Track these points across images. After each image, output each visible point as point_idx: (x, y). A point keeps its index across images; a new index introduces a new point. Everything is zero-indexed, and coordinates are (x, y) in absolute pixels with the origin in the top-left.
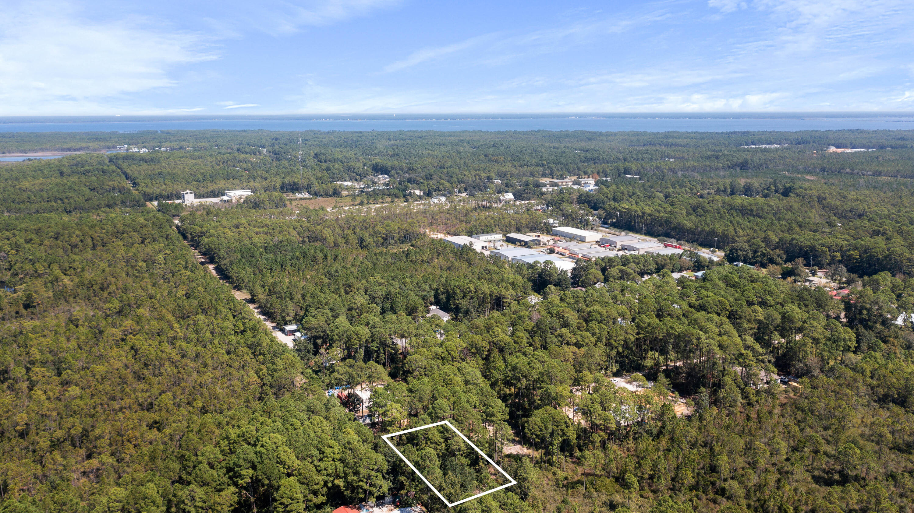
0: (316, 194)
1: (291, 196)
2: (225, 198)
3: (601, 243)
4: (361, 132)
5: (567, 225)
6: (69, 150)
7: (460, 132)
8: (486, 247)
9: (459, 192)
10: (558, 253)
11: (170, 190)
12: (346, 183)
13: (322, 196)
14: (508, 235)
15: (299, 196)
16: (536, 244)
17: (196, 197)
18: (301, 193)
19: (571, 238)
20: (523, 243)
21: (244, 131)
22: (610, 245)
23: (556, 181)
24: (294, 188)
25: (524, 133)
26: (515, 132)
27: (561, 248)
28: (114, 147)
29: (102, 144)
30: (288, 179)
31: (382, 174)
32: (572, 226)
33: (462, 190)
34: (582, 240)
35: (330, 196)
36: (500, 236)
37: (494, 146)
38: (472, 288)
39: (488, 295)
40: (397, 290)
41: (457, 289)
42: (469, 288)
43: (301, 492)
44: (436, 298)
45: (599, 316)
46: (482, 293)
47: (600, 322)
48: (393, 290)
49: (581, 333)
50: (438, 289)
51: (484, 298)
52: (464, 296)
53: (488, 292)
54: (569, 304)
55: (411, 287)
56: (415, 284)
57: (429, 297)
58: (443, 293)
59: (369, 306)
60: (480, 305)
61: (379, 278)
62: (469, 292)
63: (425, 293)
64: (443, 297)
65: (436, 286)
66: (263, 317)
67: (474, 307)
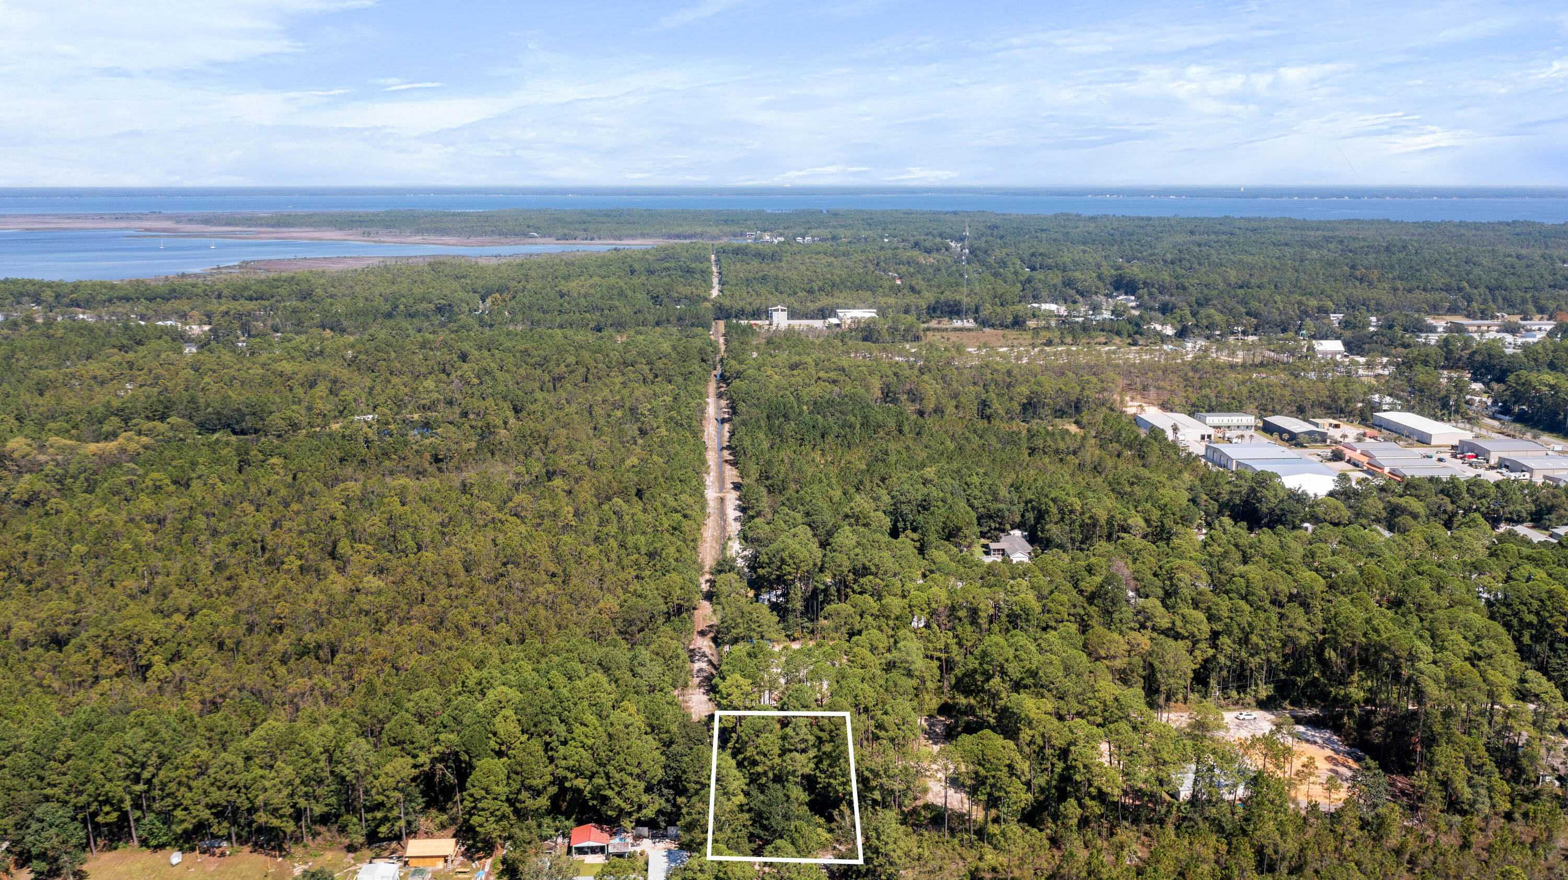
0: (984, 323)
1: (945, 323)
2: (834, 321)
3: (1459, 451)
4: (1150, 219)
5: (1410, 409)
6: (678, 236)
7: (1341, 222)
8: (1209, 436)
9: (1244, 333)
10: (1349, 461)
11: (757, 303)
12: (1045, 306)
13: (993, 326)
14: (1269, 419)
15: (958, 324)
16: (1316, 441)
17: (793, 315)
18: (962, 320)
19: (1399, 433)
20: (1286, 436)
21: (955, 213)
22: (1476, 457)
23: (1464, 321)
24: (954, 311)
25: (1477, 226)
26: (1461, 225)
27: (1359, 451)
28: (742, 234)
29: (727, 229)
30: (949, 295)
31: (1126, 294)
32: (1421, 413)
33: (1251, 330)
34: (1423, 440)
35: (1007, 327)
36: (1249, 420)
37: (1387, 249)
38: (1077, 505)
39: (1103, 521)
40: (941, 495)
41: (1052, 504)
42: (1071, 505)
43: (508, 784)
44: (1023, 516)
45: (1244, 585)
46: (1091, 518)
47: (1244, 598)
48: (935, 493)
49: (1186, 611)
50: (1031, 501)
51: (1094, 526)
52: (1062, 519)
53: (1103, 516)
54: (1211, 556)
55: (977, 492)
56: (986, 487)
57: (1007, 514)
58: (1033, 508)
59: (872, 514)
60: (1087, 538)
61: (930, 472)
62: (1071, 512)
63: (1002, 506)
64: (1031, 516)
65: (1029, 495)
66: (738, 514)
67: (1073, 540)
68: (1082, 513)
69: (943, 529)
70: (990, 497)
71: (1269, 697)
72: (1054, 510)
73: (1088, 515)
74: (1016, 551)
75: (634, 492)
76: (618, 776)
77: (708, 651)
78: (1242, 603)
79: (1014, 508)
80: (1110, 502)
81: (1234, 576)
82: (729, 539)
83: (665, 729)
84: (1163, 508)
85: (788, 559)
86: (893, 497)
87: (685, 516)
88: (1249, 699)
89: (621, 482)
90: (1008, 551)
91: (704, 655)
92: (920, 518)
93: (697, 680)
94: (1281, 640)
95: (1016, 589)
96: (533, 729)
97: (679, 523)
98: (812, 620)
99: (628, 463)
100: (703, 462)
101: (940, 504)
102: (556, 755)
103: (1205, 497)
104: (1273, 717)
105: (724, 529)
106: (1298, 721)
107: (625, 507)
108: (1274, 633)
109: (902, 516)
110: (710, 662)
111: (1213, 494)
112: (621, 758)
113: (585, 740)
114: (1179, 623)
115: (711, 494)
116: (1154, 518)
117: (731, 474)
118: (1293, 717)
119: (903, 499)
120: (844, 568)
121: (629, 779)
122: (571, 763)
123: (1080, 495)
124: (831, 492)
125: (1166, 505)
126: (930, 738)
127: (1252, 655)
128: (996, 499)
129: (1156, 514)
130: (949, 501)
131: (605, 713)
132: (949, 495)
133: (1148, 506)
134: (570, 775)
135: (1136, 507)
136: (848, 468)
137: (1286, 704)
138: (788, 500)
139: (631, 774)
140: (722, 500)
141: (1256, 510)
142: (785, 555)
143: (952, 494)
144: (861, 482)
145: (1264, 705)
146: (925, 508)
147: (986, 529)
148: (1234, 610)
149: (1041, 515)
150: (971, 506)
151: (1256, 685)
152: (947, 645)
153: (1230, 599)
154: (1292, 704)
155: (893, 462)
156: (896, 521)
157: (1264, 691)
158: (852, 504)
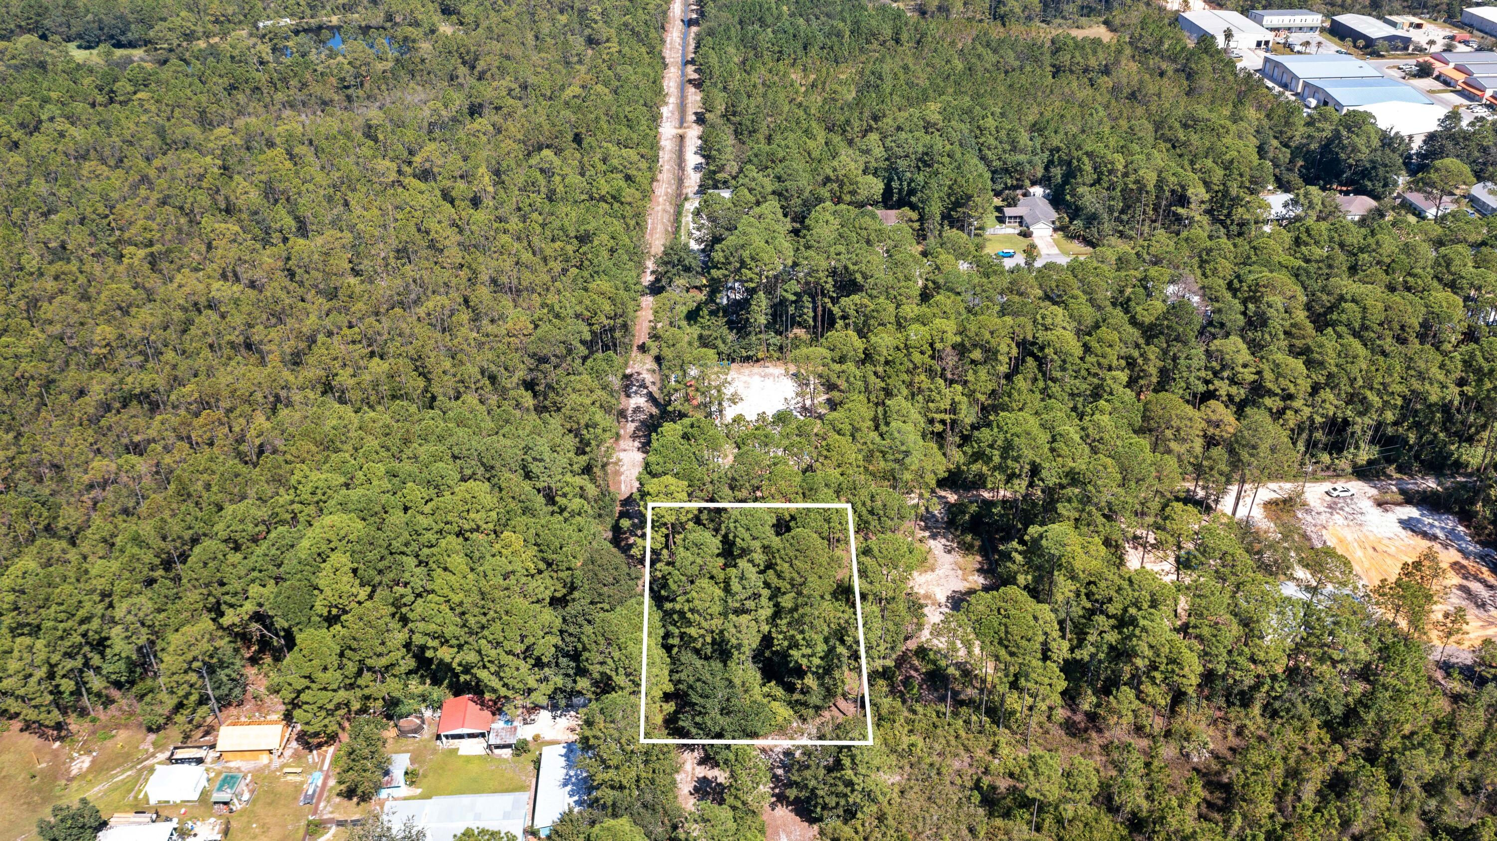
8: (1267, 43)
10: (1437, 78)
14: (1338, 18)
16: (1396, 49)
20: (1361, 43)
27: (1451, 65)
36: (1314, 18)
38: (1120, 162)
39: (1151, 187)
40: (948, 147)
41: (1085, 159)
42: (1112, 163)
43: (341, 667)
44: (1047, 168)
45: (1359, 316)
46: (1137, 182)
47: (1356, 334)
48: (939, 143)
49: (1280, 357)
50: (1058, 149)
51: (1140, 190)
52: (1098, 181)
53: (1150, 178)
54: (1307, 261)
55: (992, 141)
56: (1003, 134)
57: (1028, 167)
58: (1061, 162)
59: (859, 179)
60: (1129, 207)
61: (933, 110)
62: (1110, 172)
63: (1022, 158)
64: (1057, 172)
65: (1056, 141)
66: (699, 160)
67: (1111, 210)
68: (1126, 175)
69: (949, 196)
70: (1008, 147)
71: (1370, 462)
72: (1088, 167)
73: (1133, 177)
74: (1037, 221)
75: (570, 137)
76: (493, 653)
77: (648, 378)
78: (1356, 344)
79: (1036, 159)
80: (1161, 157)
81: (1342, 298)
82: (686, 199)
83: (566, 565)
84: (1228, 166)
85: (748, 261)
86: (887, 149)
87: (628, 178)
88: (1344, 464)
89: (554, 125)
90: (1027, 220)
91: (643, 386)
92: (920, 178)
93: (631, 427)
94: (1404, 397)
95: (1049, 321)
96: (378, 579)
97: (619, 190)
98: (781, 334)
99: (569, 92)
100: (659, 92)
101: (946, 160)
102: (410, 615)
103: (1275, 143)
104: (1374, 492)
105: (680, 181)
106: (1409, 498)
107: (557, 162)
108: (1396, 388)
109: (897, 174)
110: (651, 397)
111: (1284, 138)
112: (497, 627)
113: (451, 595)
114: (1268, 375)
115: (668, 130)
116: (1215, 180)
117: (694, 98)
118: (1402, 492)
119: (900, 152)
120: (821, 274)
121: (506, 659)
122: (432, 627)
123: (1122, 150)
124: (811, 144)
125: (1232, 162)
126: (926, 528)
127: (1361, 414)
128: (1014, 149)
129: (1218, 174)
130: (958, 155)
131: (477, 554)
132: (956, 147)
133: (1209, 162)
134: (431, 643)
135: (1192, 163)
136: (833, 99)
137: (1391, 470)
138: (756, 156)
139: (509, 653)
140: (682, 137)
141: (1337, 160)
142: (746, 254)
143: (961, 145)
144: (848, 122)
145: (1362, 473)
146: (926, 165)
147: (1000, 187)
148: (1344, 353)
149: (1071, 174)
150: (983, 158)
151: (1357, 447)
152: (953, 403)
153: (1340, 336)
154: (1399, 470)
155: (888, 90)
156: (890, 180)
157: (1366, 454)
158: (835, 163)
